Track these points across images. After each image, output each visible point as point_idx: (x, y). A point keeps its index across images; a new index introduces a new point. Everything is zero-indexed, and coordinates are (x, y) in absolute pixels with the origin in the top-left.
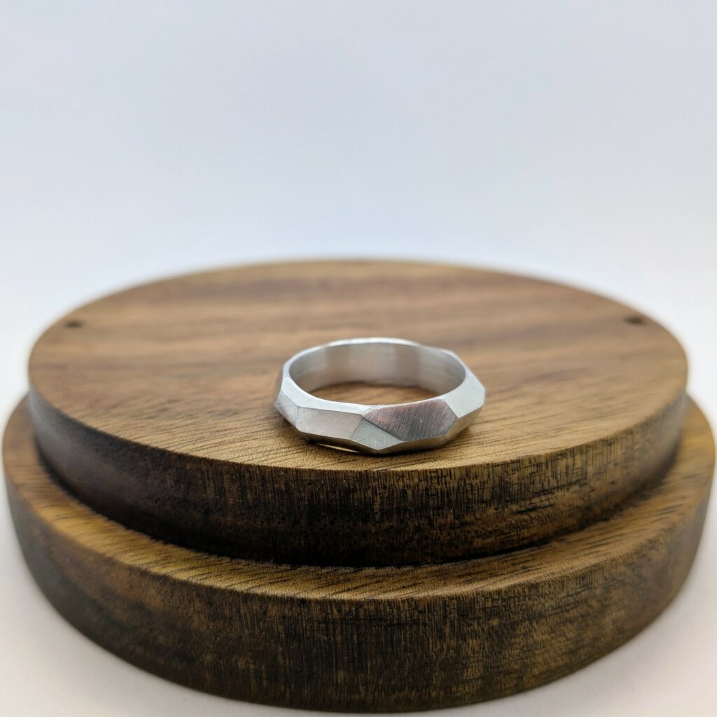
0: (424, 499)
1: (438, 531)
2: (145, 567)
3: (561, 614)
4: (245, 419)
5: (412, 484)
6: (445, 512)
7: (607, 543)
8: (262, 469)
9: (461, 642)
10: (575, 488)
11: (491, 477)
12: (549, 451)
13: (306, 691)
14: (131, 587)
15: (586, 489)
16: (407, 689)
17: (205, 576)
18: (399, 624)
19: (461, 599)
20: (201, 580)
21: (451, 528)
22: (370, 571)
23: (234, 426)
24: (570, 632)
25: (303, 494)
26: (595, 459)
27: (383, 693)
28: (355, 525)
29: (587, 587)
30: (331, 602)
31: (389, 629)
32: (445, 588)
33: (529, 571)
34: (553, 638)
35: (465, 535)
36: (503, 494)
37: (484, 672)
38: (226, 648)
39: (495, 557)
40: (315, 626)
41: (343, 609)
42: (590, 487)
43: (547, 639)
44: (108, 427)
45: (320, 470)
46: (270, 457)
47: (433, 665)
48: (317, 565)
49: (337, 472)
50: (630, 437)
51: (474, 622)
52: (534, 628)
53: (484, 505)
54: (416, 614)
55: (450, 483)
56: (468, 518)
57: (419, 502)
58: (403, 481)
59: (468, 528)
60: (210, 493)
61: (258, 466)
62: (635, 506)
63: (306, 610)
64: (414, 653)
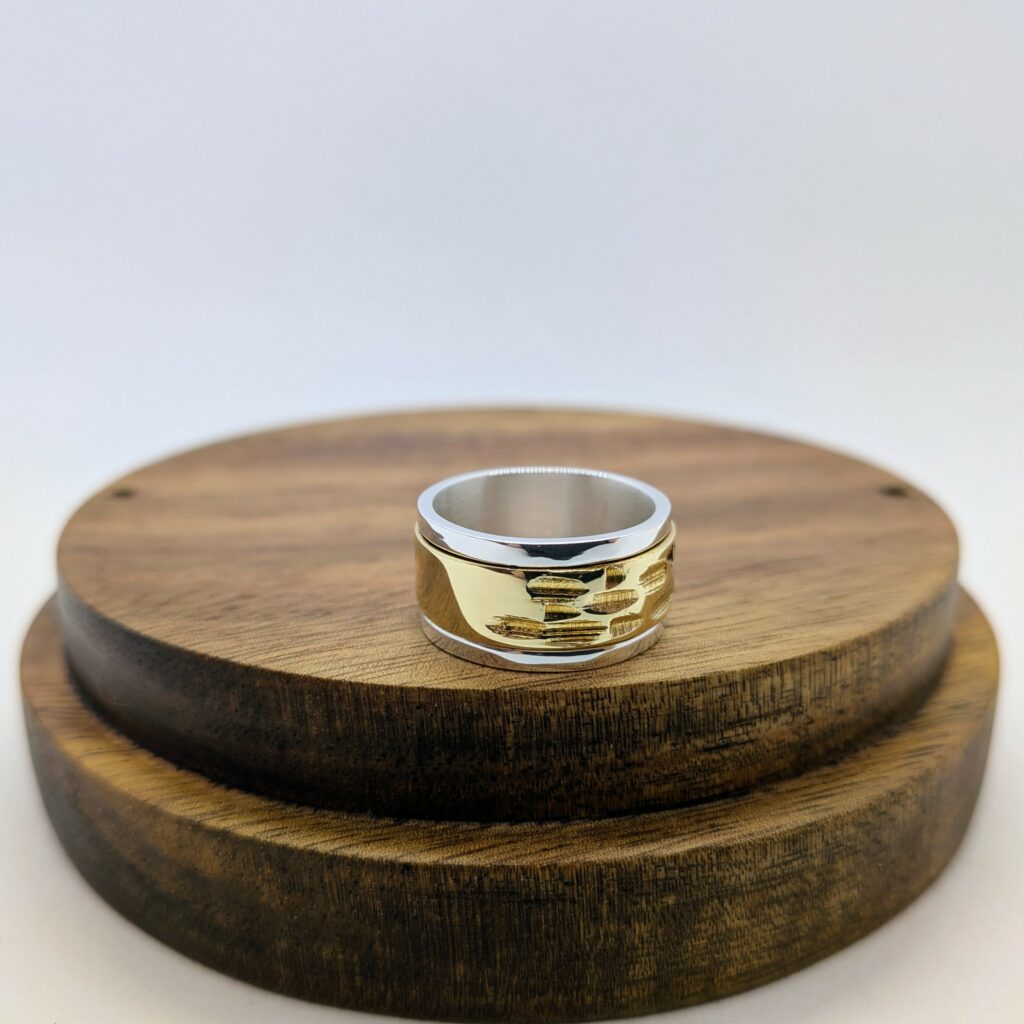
0: (574, 729)
1: (594, 774)
2: (198, 819)
3: (765, 891)
4: (339, 621)
5: (556, 708)
6: (603, 748)
7: (832, 795)
8: (355, 687)
9: (624, 927)
10: (785, 718)
11: (666, 701)
12: (746, 667)
13: (414, 992)
14: (180, 847)
15: (801, 719)
16: (551, 991)
17: (277, 832)
18: (538, 900)
19: (623, 867)
20: (272, 836)
21: (612, 771)
22: (502, 827)
23: (324, 630)
24: (779, 917)
25: (410, 721)
26: (812, 679)
27: (519, 997)
28: (480, 764)
29: (801, 854)
30: (445, 869)
31: (525, 907)
32: (601, 852)
33: (719, 830)
34: (753, 925)
35: (631, 780)
36: (683, 724)
37: (658, 970)
38: (306, 931)
39: (675, 812)
40: (424, 902)
41: (462, 878)
42: (807, 717)
43: (746, 926)
44: (154, 630)
45: (433, 689)
46: (367, 671)
47: (585, 958)
48: (430, 819)
49: (455, 692)
50: (863, 649)
51: (641, 899)
52: (726, 909)
53: (657, 739)
54: (560, 887)
55: (608, 708)
56: (635, 757)
57: (568, 733)
58: (545, 705)
59: (635, 770)
60: (287, 720)
61: (350, 683)
62: (877, 746)
63: (411, 879)
64: (560, 941)
